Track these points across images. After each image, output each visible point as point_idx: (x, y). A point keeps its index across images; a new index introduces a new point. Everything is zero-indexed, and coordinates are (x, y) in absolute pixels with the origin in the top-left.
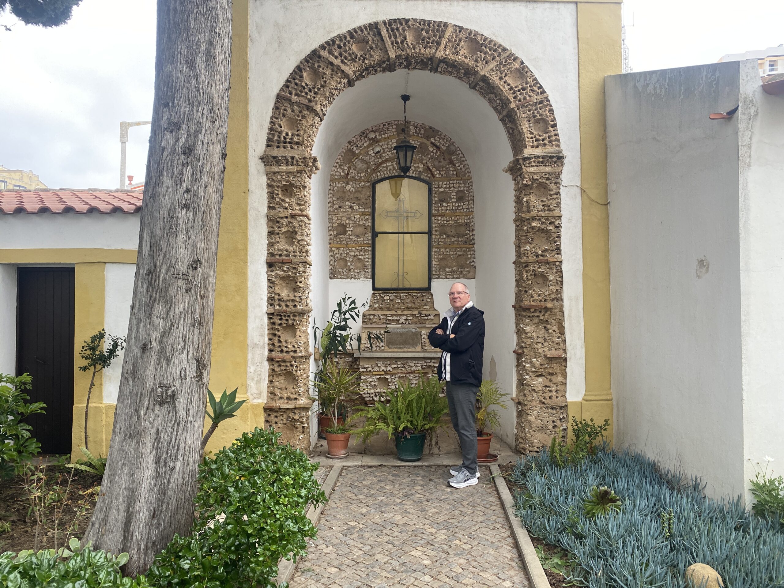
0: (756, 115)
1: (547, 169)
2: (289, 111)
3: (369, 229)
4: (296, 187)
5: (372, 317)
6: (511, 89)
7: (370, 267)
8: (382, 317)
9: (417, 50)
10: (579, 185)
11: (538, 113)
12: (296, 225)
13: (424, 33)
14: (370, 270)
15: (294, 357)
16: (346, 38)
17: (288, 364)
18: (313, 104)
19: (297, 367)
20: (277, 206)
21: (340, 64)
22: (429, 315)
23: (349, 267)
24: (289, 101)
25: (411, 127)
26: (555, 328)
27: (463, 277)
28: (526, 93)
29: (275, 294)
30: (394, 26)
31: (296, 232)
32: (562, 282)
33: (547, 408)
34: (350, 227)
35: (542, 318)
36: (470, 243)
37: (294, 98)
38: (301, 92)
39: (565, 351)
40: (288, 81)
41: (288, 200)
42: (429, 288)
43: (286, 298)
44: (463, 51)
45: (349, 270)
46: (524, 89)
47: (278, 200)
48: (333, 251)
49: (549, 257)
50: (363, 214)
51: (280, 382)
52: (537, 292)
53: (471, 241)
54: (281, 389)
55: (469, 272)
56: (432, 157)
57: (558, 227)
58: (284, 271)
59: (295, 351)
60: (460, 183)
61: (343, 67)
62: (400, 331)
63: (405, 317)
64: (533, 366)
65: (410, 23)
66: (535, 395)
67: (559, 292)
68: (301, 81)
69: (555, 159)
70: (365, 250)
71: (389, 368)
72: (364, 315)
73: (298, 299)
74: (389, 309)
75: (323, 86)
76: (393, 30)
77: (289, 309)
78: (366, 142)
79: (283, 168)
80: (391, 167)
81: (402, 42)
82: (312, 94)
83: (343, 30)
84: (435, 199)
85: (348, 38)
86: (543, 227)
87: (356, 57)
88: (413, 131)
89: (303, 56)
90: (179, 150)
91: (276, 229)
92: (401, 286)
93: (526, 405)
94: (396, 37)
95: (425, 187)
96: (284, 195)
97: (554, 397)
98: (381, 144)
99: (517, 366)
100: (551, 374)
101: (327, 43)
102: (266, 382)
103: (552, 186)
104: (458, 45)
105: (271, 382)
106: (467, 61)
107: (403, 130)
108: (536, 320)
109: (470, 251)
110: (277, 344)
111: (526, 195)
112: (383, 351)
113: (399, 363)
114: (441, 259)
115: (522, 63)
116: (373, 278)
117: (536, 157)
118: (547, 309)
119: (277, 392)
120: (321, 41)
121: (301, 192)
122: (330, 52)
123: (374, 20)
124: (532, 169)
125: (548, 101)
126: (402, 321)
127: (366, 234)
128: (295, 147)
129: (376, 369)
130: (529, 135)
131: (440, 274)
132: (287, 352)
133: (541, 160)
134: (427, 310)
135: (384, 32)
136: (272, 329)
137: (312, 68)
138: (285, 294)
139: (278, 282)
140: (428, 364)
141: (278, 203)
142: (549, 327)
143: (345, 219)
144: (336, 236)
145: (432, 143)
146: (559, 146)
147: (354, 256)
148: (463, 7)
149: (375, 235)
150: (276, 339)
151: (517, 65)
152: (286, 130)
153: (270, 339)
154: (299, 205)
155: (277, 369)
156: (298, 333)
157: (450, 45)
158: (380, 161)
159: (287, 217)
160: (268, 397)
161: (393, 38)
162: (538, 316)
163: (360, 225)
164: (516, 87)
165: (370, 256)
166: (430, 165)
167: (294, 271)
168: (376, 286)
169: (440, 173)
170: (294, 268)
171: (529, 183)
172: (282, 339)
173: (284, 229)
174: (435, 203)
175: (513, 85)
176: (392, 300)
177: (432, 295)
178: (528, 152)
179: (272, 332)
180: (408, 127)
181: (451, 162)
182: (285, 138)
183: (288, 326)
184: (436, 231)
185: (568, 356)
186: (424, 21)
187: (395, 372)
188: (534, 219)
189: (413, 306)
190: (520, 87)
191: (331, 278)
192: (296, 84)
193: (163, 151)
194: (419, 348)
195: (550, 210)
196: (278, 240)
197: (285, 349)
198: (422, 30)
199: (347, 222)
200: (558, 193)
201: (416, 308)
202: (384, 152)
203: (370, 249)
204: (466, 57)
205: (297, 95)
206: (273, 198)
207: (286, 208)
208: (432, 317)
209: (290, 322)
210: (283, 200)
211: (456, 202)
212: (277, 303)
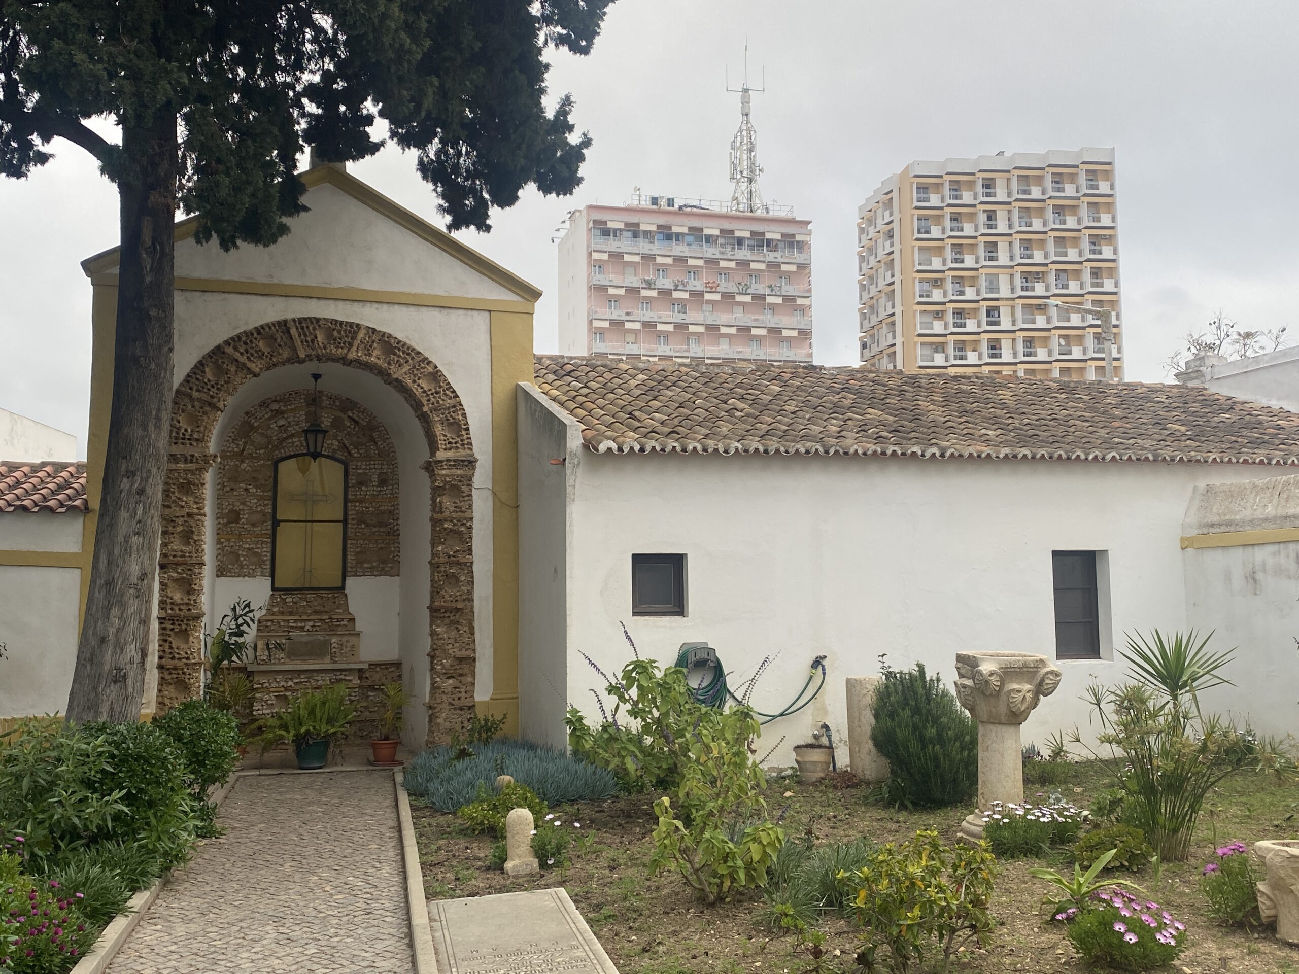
0: (579, 464)
1: (459, 472)
2: (189, 407)
3: (269, 517)
4: (194, 485)
5: (269, 624)
6: (424, 392)
7: (268, 562)
8: (282, 624)
9: (328, 351)
10: (490, 487)
11: (451, 416)
12: (193, 524)
13: (335, 333)
14: (269, 567)
15: (186, 664)
16: (252, 334)
17: (181, 672)
18: (215, 400)
19: (190, 674)
20: (172, 505)
21: (246, 362)
22: (343, 620)
23: (242, 562)
24: (190, 397)
25: (324, 398)
26: (466, 629)
27: (385, 575)
28: (440, 397)
29: (168, 597)
30: (304, 325)
31: (192, 532)
32: (473, 582)
33: (455, 709)
34: (244, 514)
35: (452, 618)
36: (394, 534)
37: (196, 394)
38: (203, 387)
39: (474, 651)
40: (188, 376)
41: (185, 499)
42: (343, 588)
43: (179, 601)
44: (376, 352)
45: (242, 567)
46: (437, 393)
47: (174, 498)
48: (222, 543)
49: (461, 558)
50: (261, 498)
51: (170, 691)
52: (449, 592)
53: (395, 531)
54: (171, 698)
55: (392, 568)
56: (349, 434)
57: (470, 528)
58: (178, 573)
59: (188, 658)
60: (382, 464)
61: (249, 365)
62: (304, 639)
63: (311, 624)
64: (444, 668)
65: (321, 322)
66: (444, 697)
67: (470, 592)
68: (204, 377)
69: (466, 463)
70: (263, 542)
71: (290, 683)
72: (259, 622)
73: (192, 602)
74: (291, 614)
75: (227, 382)
76: (302, 328)
77: (182, 613)
78: (267, 413)
79: (181, 465)
80: (298, 443)
81: (313, 341)
82: (215, 390)
83: (251, 327)
84: (352, 481)
85: (255, 335)
86: (455, 528)
87: (263, 354)
88: (326, 402)
89: (207, 350)
90: (134, 491)
91: (171, 528)
92: (307, 586)
93: (435, 708)
94: (306, 336)
95: (341, 467)
96: (179, 492)
97: (463, 698)
98: (286, 416)
99: (431, 670)
100: (461, 675)
101: (232, 339)
102: (156, 691)
103: (464, 488)
104: (371, 346)
105: (160, 691)
106: (380, 362)
107: (314, 400)
108: (447, 621)
109: (393, 543)
110: (168, 651)
111: (440, 495)
112: (283, 663)
113: (302, 676)
114: (358, 553)
115: (436, 367)
116: (273, 576)
117: (449, 460)
118: (457, 610)
119: (167, 701)
120: (226, 337)
121: (199, 490)
122: (235, 348)
123: (283, 318)
124: (444, 472)
125: (462, 405)
126: (307, 628)
127: (264, 522)
128: (195, 444)
129: (274, 685)
130: (442, 438)
131: (357, 571)
132: (179, 659)
133: (452, 463)
134: (340, 614)
135: (293, 331)
136: (163, 634)
137: (216, 363)
138: (177, 597)
139: (170, 584)
140: (338, 677)
141: (174, 502)
142: (460, 627)
143: (238, 504)
144: (226, 525)
145: (349, 417)
146: (471, 449)
147: (249, 549)
148: (377, 309)
149: (276, 523)
150: (167, 645)
151: (430, 369)
152: (185, 426)
153: (160, 646)
154: (196, 503)
155: (167, 677)
156: (191, 639)
157: (362, 346)
158: (285, 435)
159: (183, 516)
160: (157, 707)
161: (303, 337)
162: (449, 617)
163: (257, 512)
164: (430, 390)
165: (269, 550)
166: (346, 442)
167: (189, 573)
168: (276, 586)
169: (358, 452)
170: (190, 570)
171: (442, 485)
172: (174, 645)
173: (179, 529)
174: (353, 487)
175: (426, 388)
176: (296, 603)
177: (346, 595)
178: (441, 455)
179: (162, 638)
180: (320, 397)
181: (372, 439)
182: (183, 434)
183: (181, 631)
184: (353, 519)
185: (477, 655)
186: (336, 321)
187: (297, 687)
188: (446, 520)
189: (323, 609)
190: (434, 391)
191: (218, 576)
192: (197, 379)
193: (121, 492)
194: (328, 659)
195: (462, 512)
196: (172, 539)
197: (177, 656)
198: (334, 330)
199: (241, 507)
200: (470, 495)
201: (326, 612)
202: (290, 426)
203: (269, 540)
204: (379, 358)
205: (198, 390)
206: (168, 496)
207: (183, 507)
208: (345, 623)
209: (184, 627)
210: (179, 499)
211: (377, 486)
212: (169, 606)
